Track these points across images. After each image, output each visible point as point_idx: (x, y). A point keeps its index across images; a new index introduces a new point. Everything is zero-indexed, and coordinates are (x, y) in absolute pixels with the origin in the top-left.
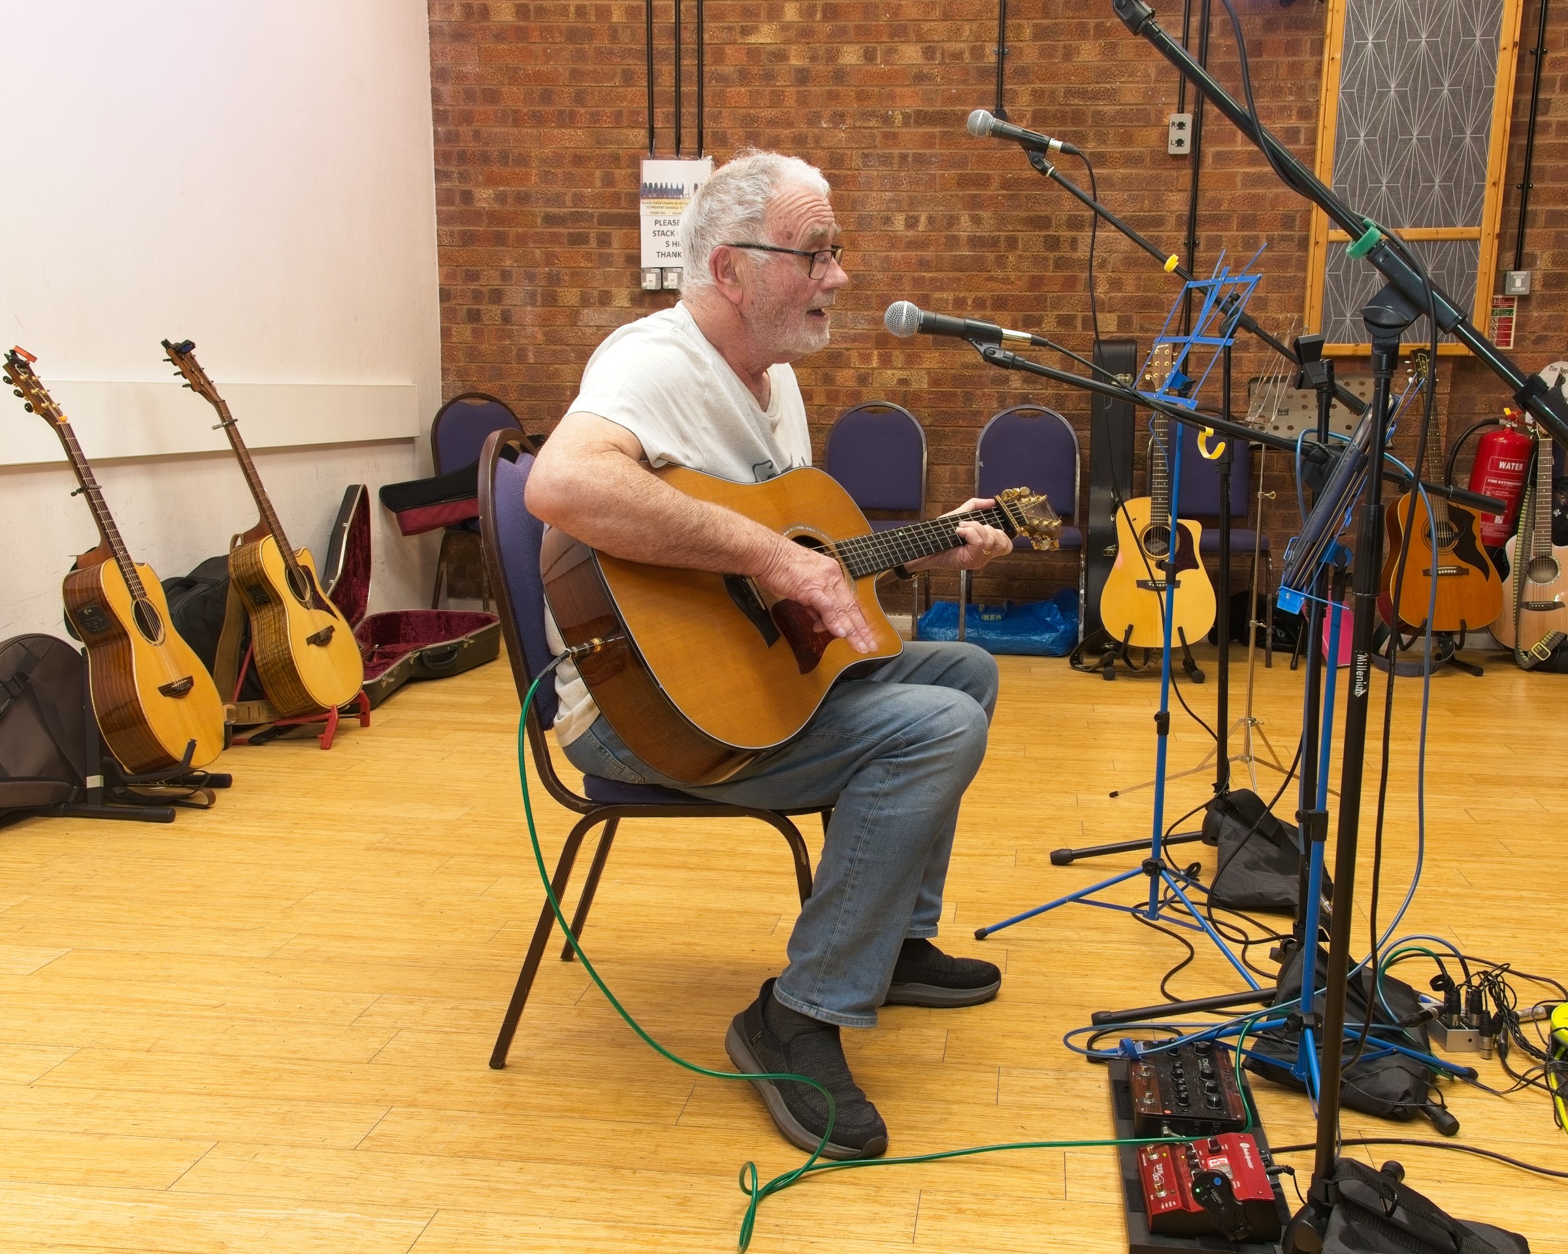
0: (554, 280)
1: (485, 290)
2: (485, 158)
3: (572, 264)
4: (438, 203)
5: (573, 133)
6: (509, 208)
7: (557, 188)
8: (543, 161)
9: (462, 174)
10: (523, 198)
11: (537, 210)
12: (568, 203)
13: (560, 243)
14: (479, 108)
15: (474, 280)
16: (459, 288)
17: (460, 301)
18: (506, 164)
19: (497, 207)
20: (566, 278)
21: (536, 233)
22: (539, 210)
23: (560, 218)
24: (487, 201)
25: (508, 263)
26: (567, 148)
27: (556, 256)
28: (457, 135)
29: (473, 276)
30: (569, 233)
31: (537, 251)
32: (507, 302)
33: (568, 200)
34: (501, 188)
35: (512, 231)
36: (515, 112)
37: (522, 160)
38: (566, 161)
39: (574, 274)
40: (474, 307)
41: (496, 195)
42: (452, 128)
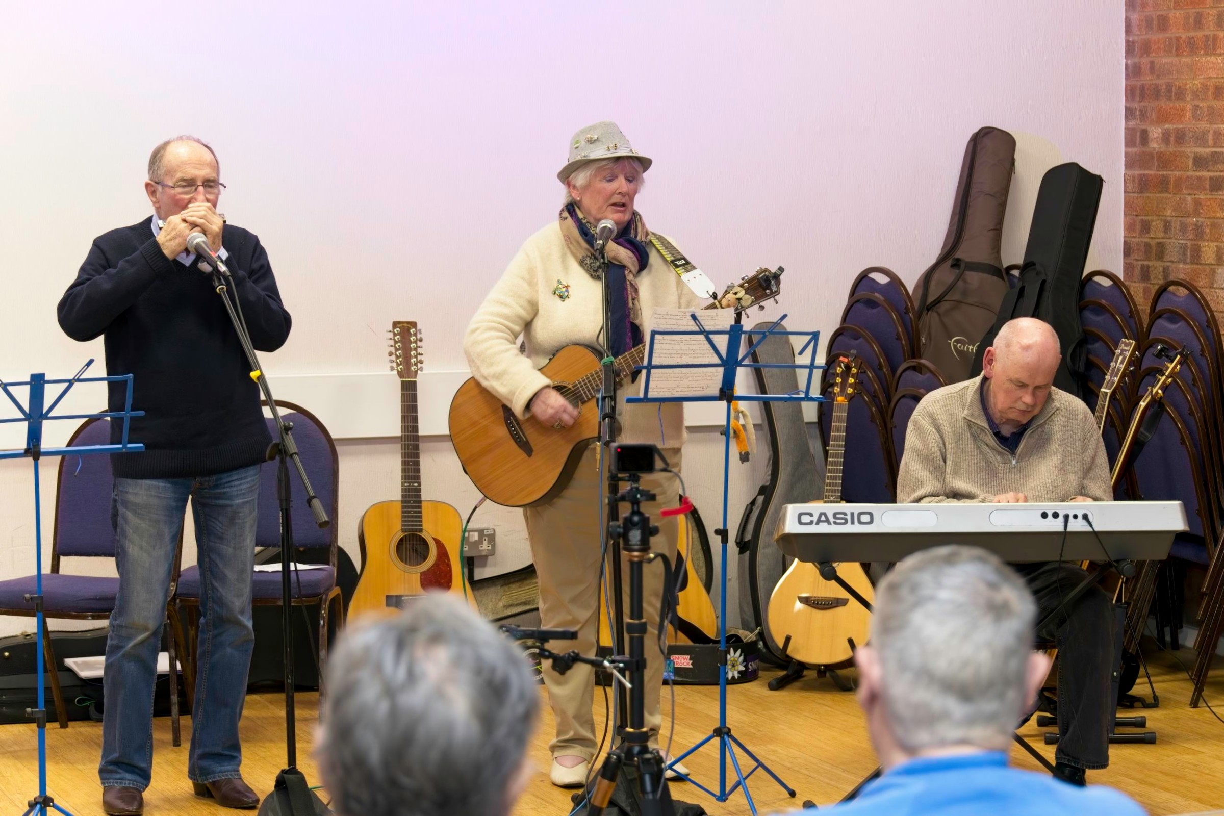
0: (1199, 232)
1: (1153, 243)
2: (1156, 93)
3: (1212, 215)
4: (1126, 145)
5: (1215, 60)
6: (1172, 149)
7: (1203, 125)
8: (1195, 94)
9: (1142, 111)
10: (1180, 137)
11: (1189, 150)
12: (1211, 142)
13: (1205, 189)
14: (1155, 36)
15: (1148, 233)
16: (1136, 240)
17: (1136, 257)
18: (1170, 99)
19: (1163, 148)
20: (1208, 230)
21: (1188, 177)
22: (1192, 150)
23: (1205, 159)
24: (1157, 142)
25: (1169, 212)
26: (1210, 78)
27: (1201, 204)
28: (1140, 68)
29: (1146, 228)
30: (1211, 178)
31: (1189, 198)
32: (1167, 258)
33: (1210, 137)
34: (1167, 126)
35: (1174, 174)
36: (1178, 39)
37: (1180, 95)
38: (1210, 93)
39: (1213, 226)
40: (1146, 263)
41: (1163, 134)
42: (1136, 60)
